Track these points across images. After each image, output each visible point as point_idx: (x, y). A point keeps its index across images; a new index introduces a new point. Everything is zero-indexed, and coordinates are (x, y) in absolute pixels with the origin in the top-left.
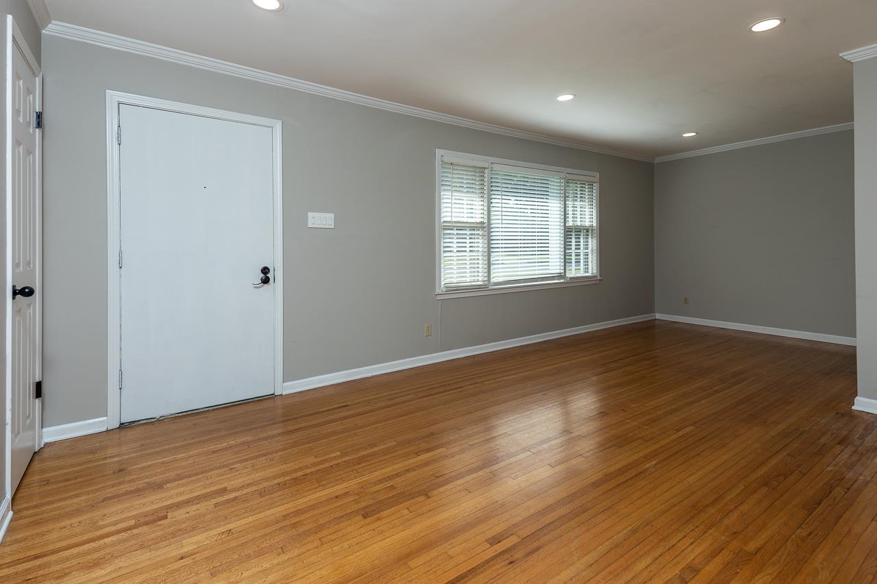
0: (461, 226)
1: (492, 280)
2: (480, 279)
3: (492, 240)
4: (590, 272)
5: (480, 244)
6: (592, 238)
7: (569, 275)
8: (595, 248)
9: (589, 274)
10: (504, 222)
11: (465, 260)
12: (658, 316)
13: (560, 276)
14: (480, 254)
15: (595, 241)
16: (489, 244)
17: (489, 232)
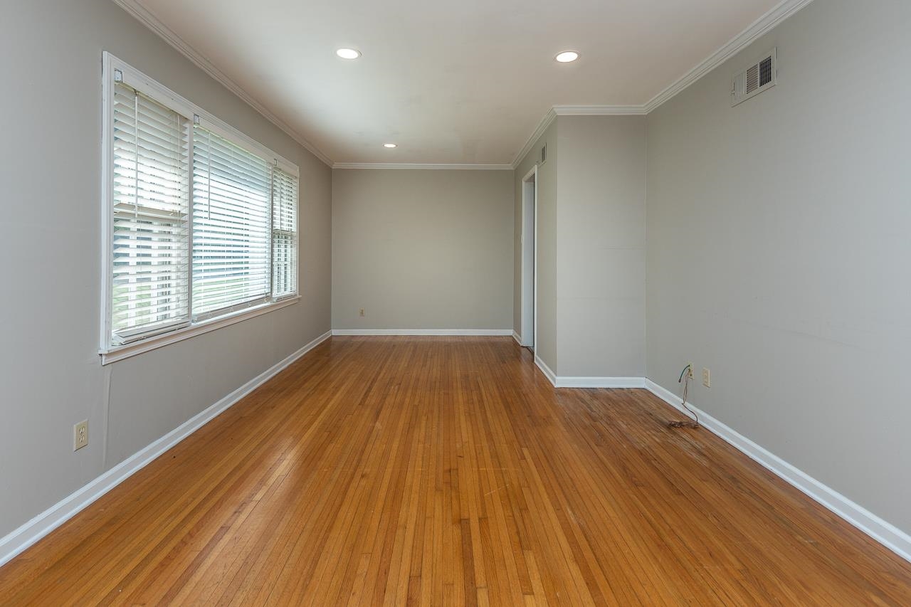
0: (147, 218)
1: (194, 312)
2: (175, 312)
3: (195, 245)
4: (289, 289)
5: (176, 250)
6: (291, 247)
7: (276, 294)
8: (294, 259)
9: (288, 293)
10: (212, 216)
11: (149, 280)
12: (334, 332)
13: (268, 297)
14: (173, 269)
15: (294, 250)
16: (191, 251)
17: (191, 231)
